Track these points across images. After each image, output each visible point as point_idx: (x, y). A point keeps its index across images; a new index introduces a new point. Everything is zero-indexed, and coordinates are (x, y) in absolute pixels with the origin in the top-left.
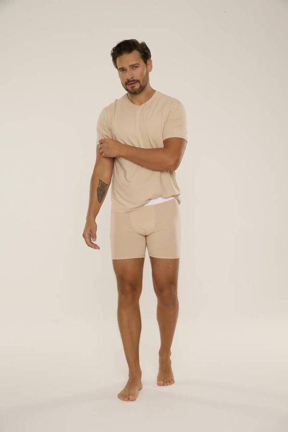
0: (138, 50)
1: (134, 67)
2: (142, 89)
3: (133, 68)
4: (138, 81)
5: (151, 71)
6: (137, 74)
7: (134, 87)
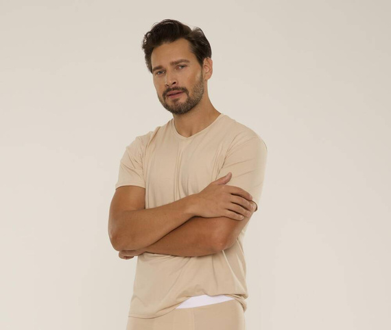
0: (188, 39)
1: (178, 66)
2: (191, 106)
3: (177, 68)
4: (185, 90)
5: (209, 77)
6: (183, 78)
7: (177, 100)
